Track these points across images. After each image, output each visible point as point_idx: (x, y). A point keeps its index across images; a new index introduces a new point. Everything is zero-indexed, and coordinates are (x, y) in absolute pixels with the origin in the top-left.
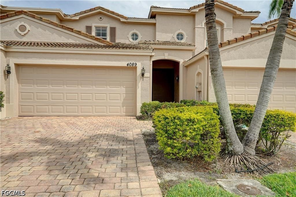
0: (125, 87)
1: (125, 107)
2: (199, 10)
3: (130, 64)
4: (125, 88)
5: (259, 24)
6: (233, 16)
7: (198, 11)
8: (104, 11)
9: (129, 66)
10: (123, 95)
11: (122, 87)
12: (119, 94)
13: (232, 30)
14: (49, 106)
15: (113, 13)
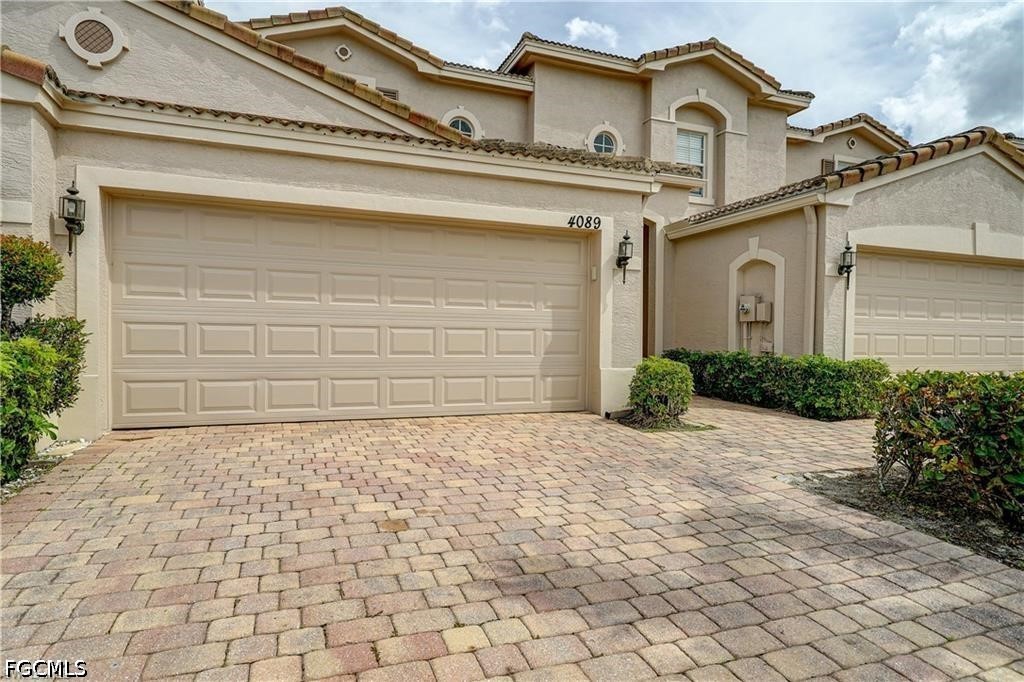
0: (549, 304)
1: (549, 379)
2: (668, 67)
3: (580, 219)
4: (553, 307)
5: (806, 130)
6: (748, 99)
7: (663, 69)
8: (360, 26)
9: (575, 226)
10: (546, 336)
11: (540, 304)
12: (531, 332)
13: (745, 140)
14: (258, 382)
15: (392, 38)
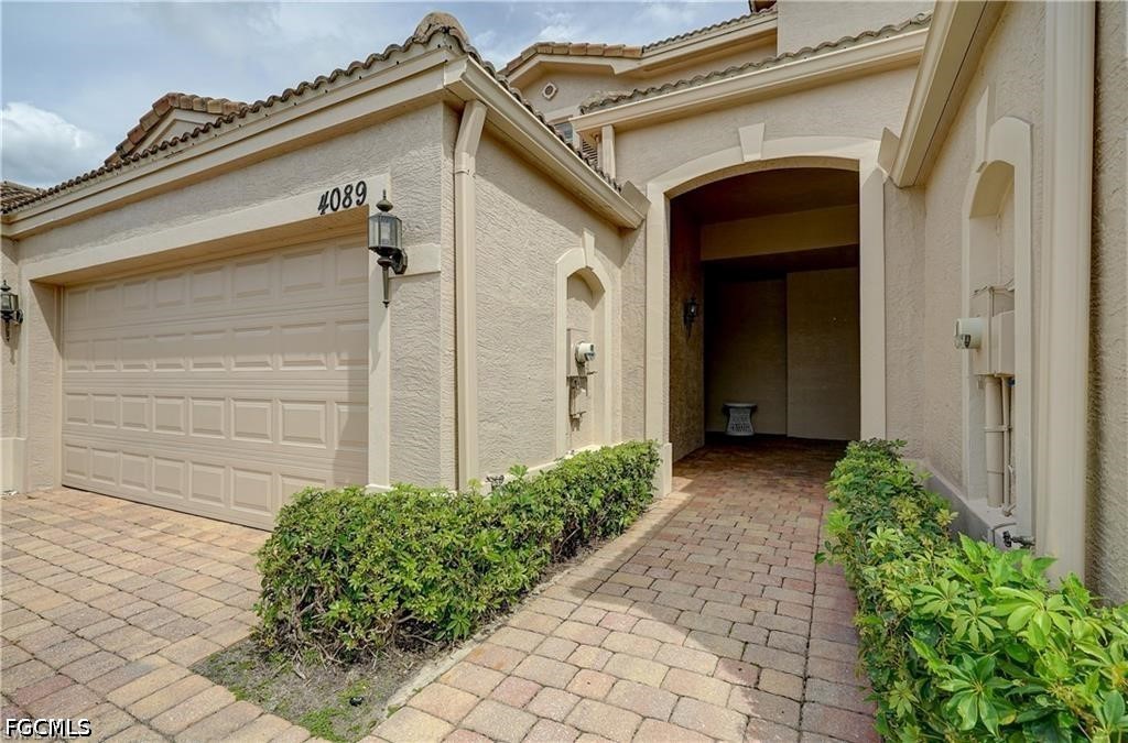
3: (336, 196)
4: (349, 364)
8: (552, 54)
9: (329, 211)
10: (340, 412)
12: (321, 406)
